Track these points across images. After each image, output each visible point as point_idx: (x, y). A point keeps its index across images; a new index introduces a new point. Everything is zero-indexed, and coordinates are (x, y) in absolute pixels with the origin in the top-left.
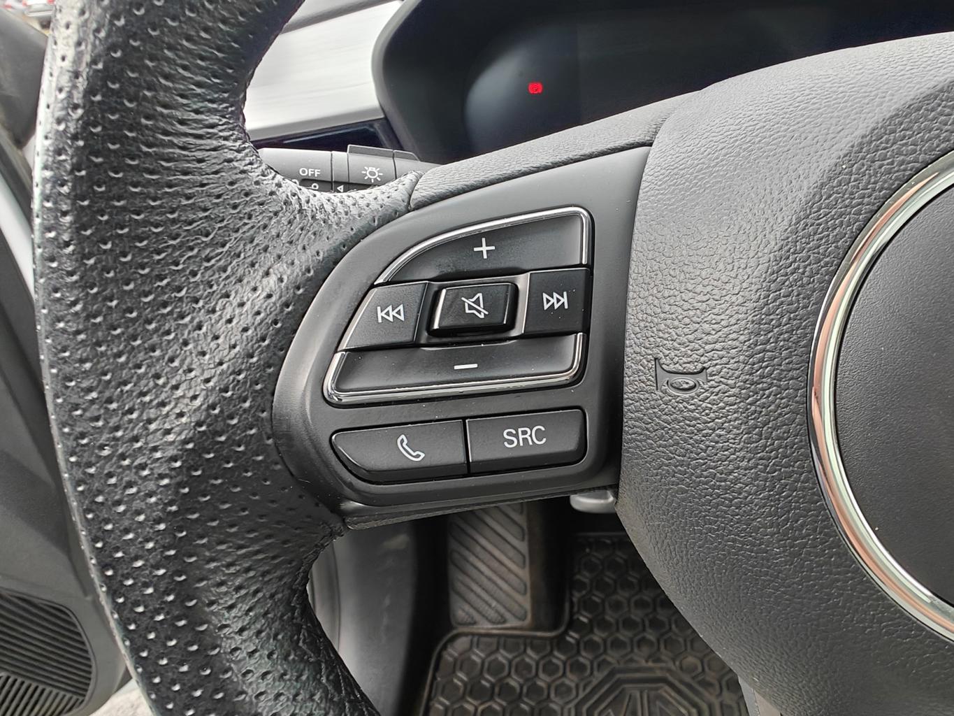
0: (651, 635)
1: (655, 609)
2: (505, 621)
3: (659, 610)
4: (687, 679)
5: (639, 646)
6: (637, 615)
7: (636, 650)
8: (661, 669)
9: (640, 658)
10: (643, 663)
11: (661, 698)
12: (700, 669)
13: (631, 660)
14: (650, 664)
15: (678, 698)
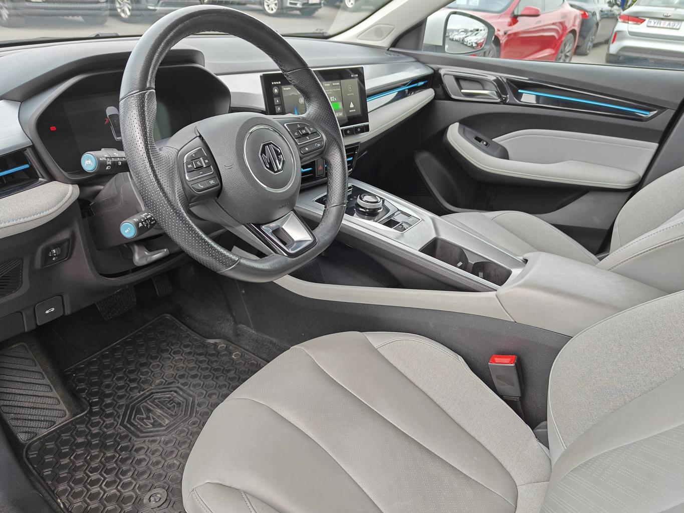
0: (133, 385)
1: (128, 377)
2: (55, 423)
3: (130, 376)
4: (162, 386)
5: (131, 391)
6: (121, 383)
7: (131, 393)
8: (148, 391)
9: (136, 394)
10: (139, 394)
11: (156, 399)
12: (164, 381)
13: (132, 398)
14: (142, 393)
15: (163, 394)
